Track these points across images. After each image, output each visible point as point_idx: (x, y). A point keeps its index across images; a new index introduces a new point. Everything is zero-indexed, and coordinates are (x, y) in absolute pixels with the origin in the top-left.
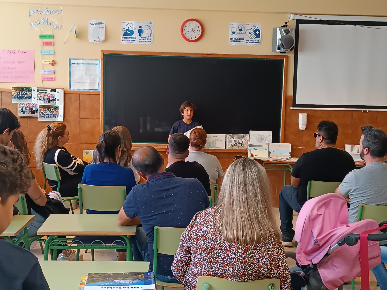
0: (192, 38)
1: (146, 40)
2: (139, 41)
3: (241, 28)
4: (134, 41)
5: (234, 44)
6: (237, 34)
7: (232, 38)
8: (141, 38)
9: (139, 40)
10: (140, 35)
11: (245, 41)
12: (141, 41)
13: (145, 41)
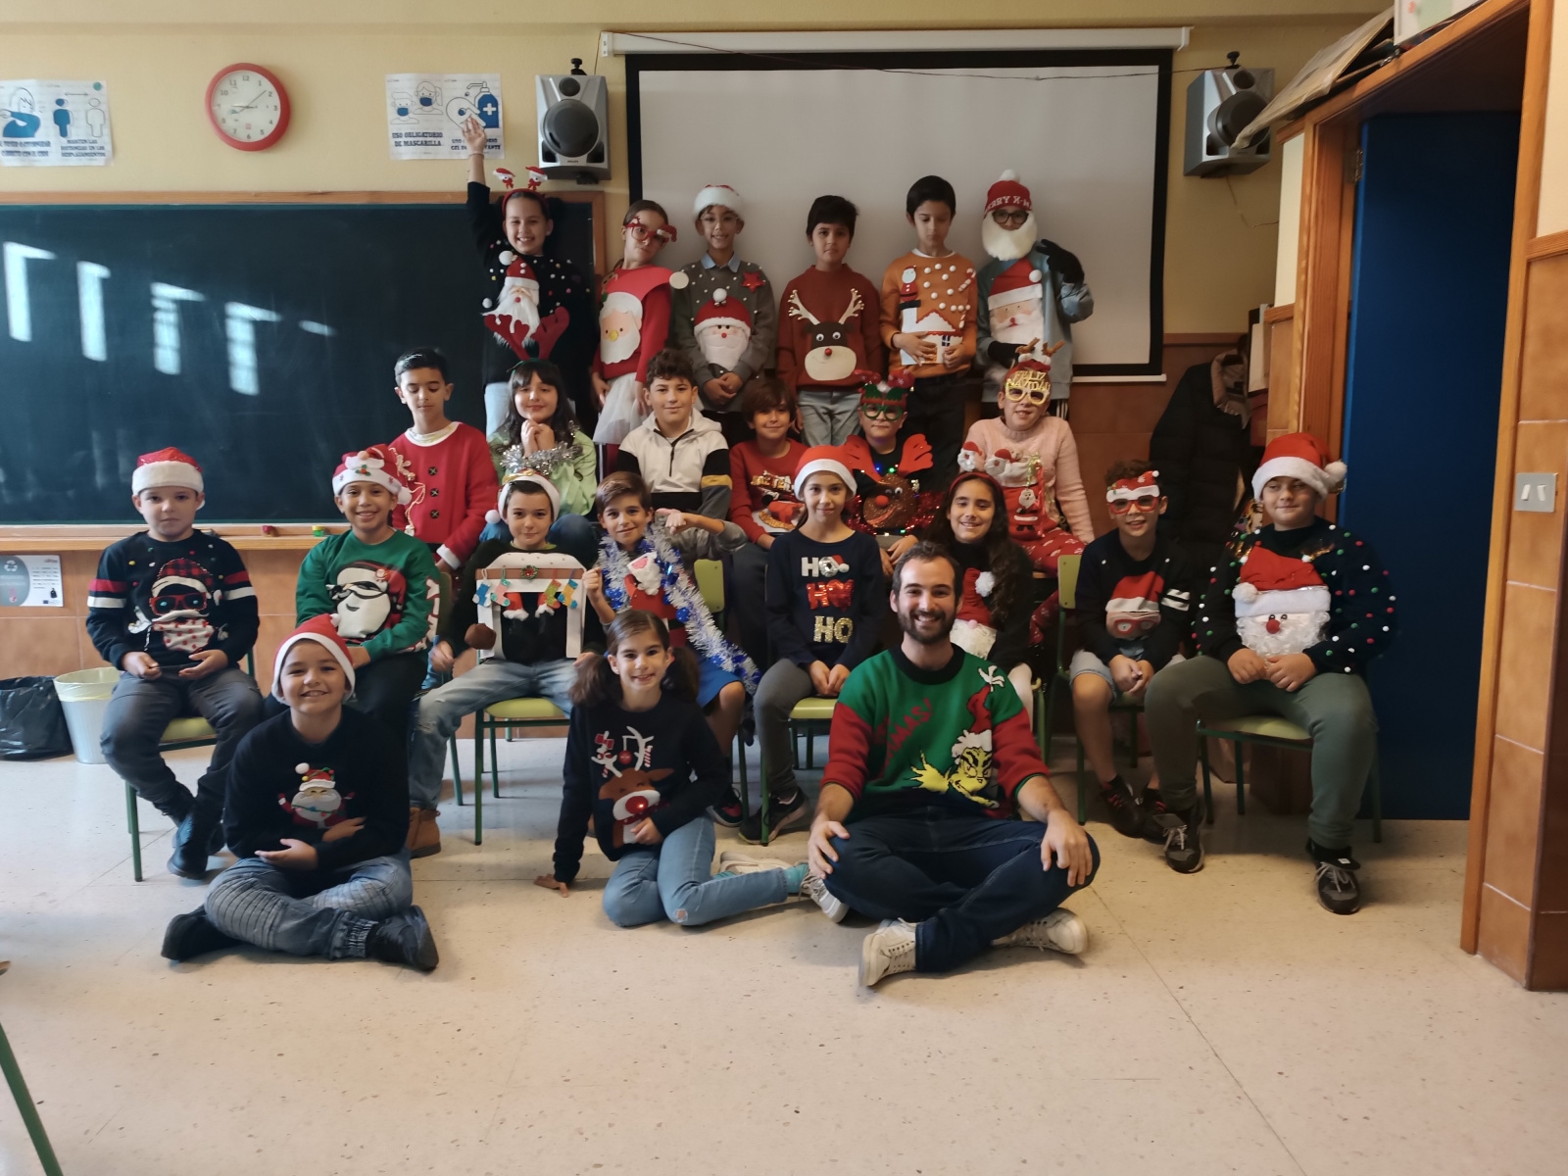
0: (249, 137)
1: (84, 148)
2: (64, 155)
3: (427, 95)
4: (44, 153)
5: (407, 153)
6: (414, 116)
7: (399, 132)
8: (69, 142)
9: (63, 148)
10: (63, 133)
11: (446, 141)
12: (70, 154)
13: (83, 151)
